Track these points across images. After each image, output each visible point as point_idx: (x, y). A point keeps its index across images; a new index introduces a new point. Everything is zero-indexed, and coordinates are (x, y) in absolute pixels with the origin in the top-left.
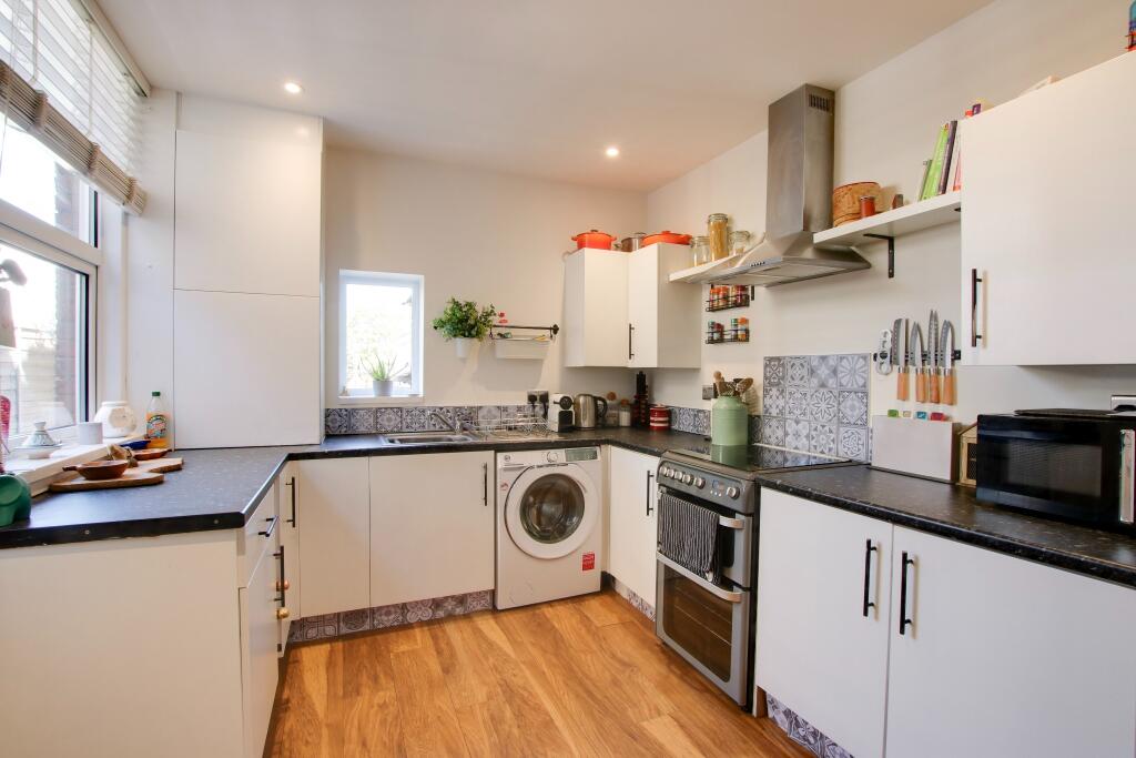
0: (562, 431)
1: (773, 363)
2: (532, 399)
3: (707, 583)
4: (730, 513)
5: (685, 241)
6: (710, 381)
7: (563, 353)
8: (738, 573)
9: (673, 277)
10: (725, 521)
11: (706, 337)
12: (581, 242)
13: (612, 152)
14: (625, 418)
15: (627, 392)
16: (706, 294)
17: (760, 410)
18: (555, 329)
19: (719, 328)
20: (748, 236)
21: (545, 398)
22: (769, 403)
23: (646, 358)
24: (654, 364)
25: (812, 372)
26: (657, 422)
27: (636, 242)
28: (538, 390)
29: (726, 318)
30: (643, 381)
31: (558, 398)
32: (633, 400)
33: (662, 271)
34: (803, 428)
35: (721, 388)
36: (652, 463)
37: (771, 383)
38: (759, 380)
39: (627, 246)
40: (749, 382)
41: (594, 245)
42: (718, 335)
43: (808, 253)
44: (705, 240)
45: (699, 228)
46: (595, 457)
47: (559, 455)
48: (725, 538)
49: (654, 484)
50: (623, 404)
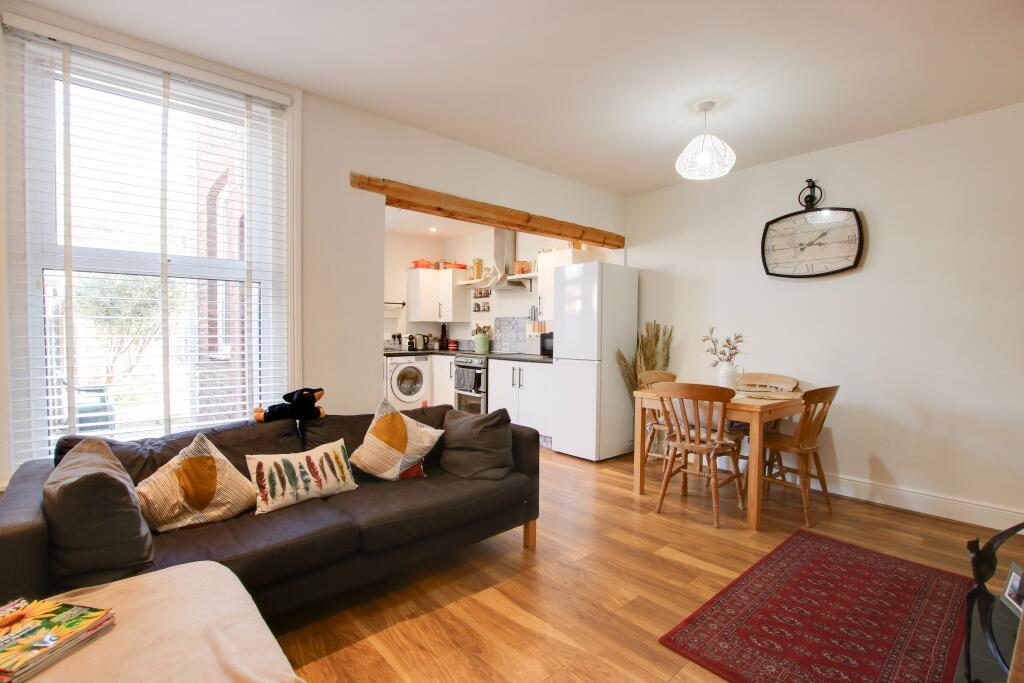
0: (410, 349)
1: (498, 320)
2: (394, 337)
3: (473, 394)
4: (479, 369)
5: (464, 267)
6: (475, 328)
7: (408, 315)
8: (482, 388)
9: (459, 283)
10: (478, 371)
11: (473, 309)
12: (417, 265)
13: (433, 230)
14: (436, 346)
15: (437, 334)
16: (473, 292)
17: (494, 339)
18: (404, 304)
19: (478, 305)
20: (489, 270)
21: (399, 337)
22: (496, 336)
23: (447, 318)
24: (450, 320)
25: (510, 323)
26: (451, 346)
27: (441, 265)
28: (396, 332)
29: (481, 301)
30: (444, 328)
31: (408, 335)
32: (440, 337)
33: (454, 280)
34: (507, 344)
35: (479, 330)
36: (452, 359)
37: (498, 327)
38: (493, 327)
39: (437, 267)
40: (489, 327)
41: (423, 266)
42: (478, 308)
43: (505, 284)
44: (472, 268)
45: (470, 263)
46: (427, 359)
47: (413, 358)
48: (478, 377)
49: (453, 366)
50: (435, 339)
